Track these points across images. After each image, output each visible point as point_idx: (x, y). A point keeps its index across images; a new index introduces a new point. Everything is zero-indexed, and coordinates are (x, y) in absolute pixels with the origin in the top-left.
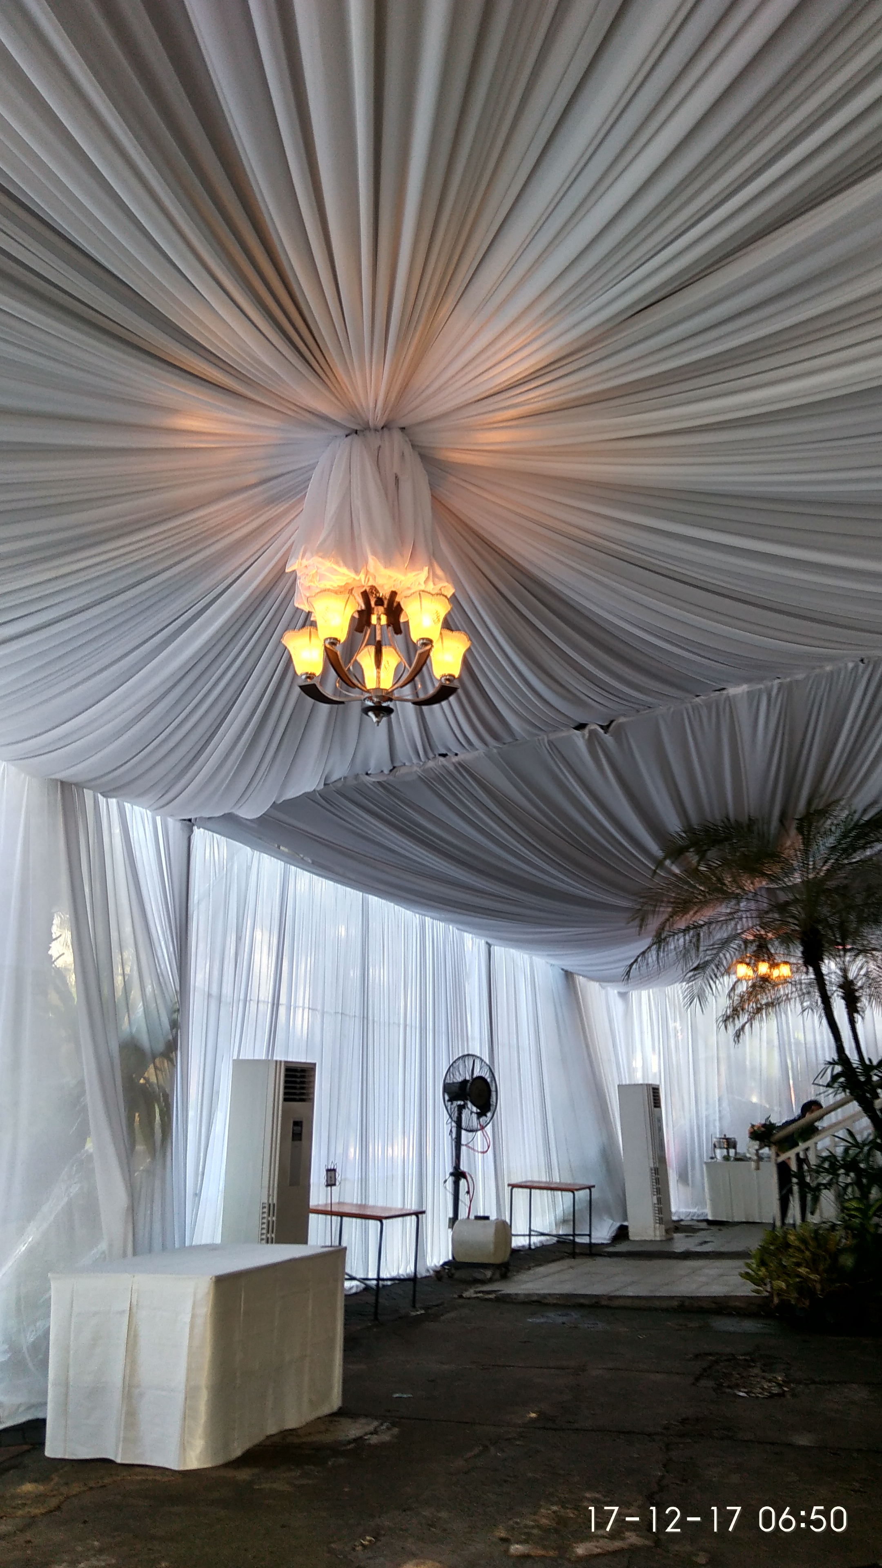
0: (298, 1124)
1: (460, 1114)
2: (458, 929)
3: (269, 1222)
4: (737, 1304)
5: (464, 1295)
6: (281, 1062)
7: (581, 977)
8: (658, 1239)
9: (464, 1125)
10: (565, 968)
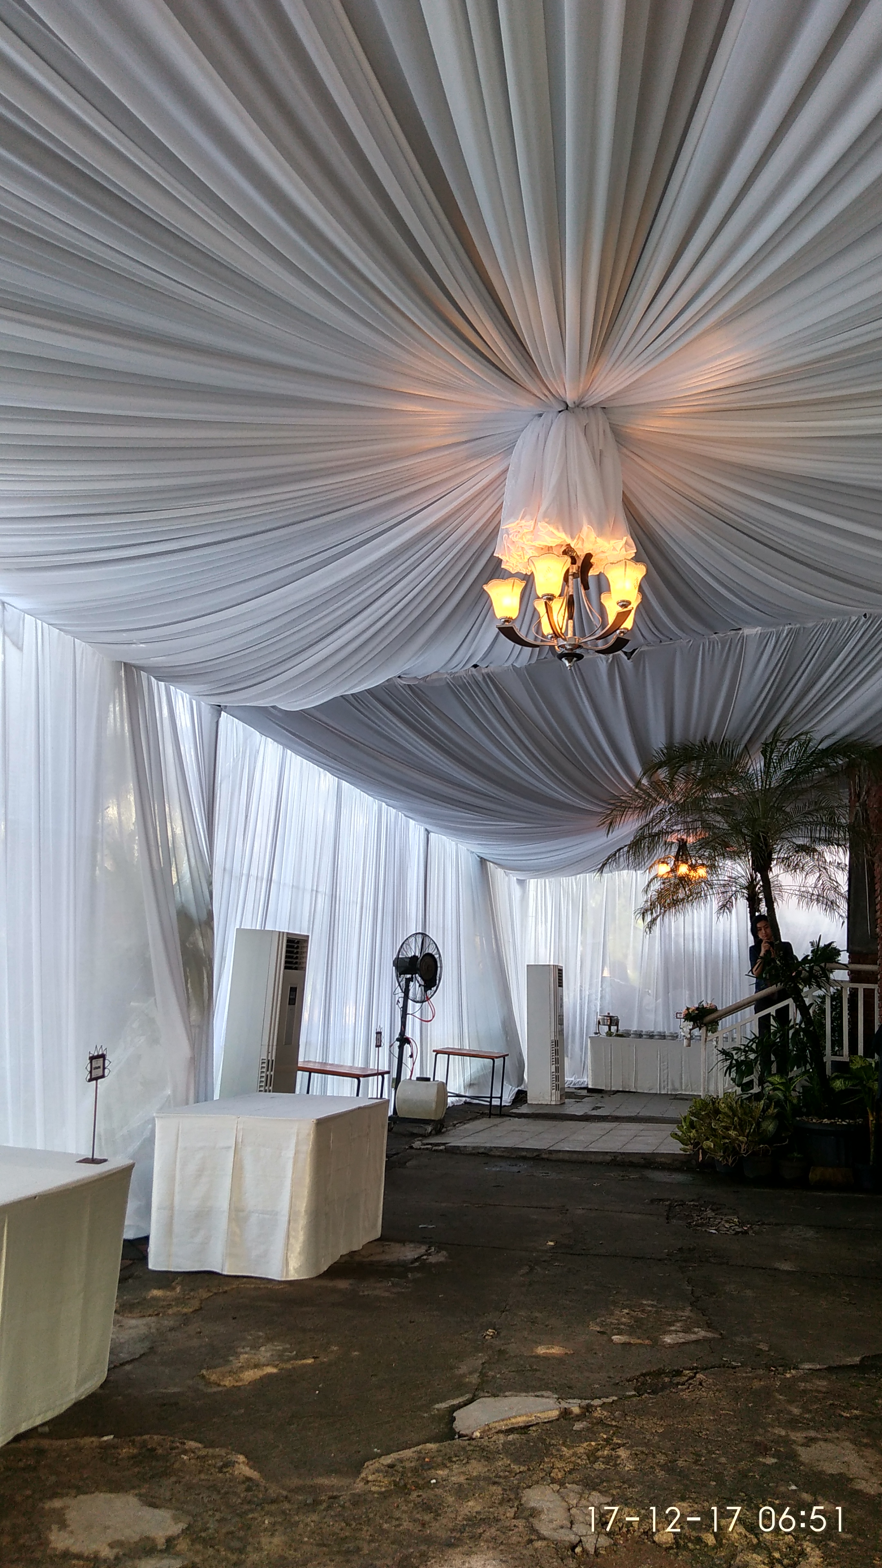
0: (293, 990)
1: (407, 986)
2: (406, 816)
3: (267, 1076)
4: (663, 1160)
5: (414, 1146)
6: (283, 933)
7: (491, 864)
8: (553, 1103)
9: (411, 995)
10: (482, 855)
